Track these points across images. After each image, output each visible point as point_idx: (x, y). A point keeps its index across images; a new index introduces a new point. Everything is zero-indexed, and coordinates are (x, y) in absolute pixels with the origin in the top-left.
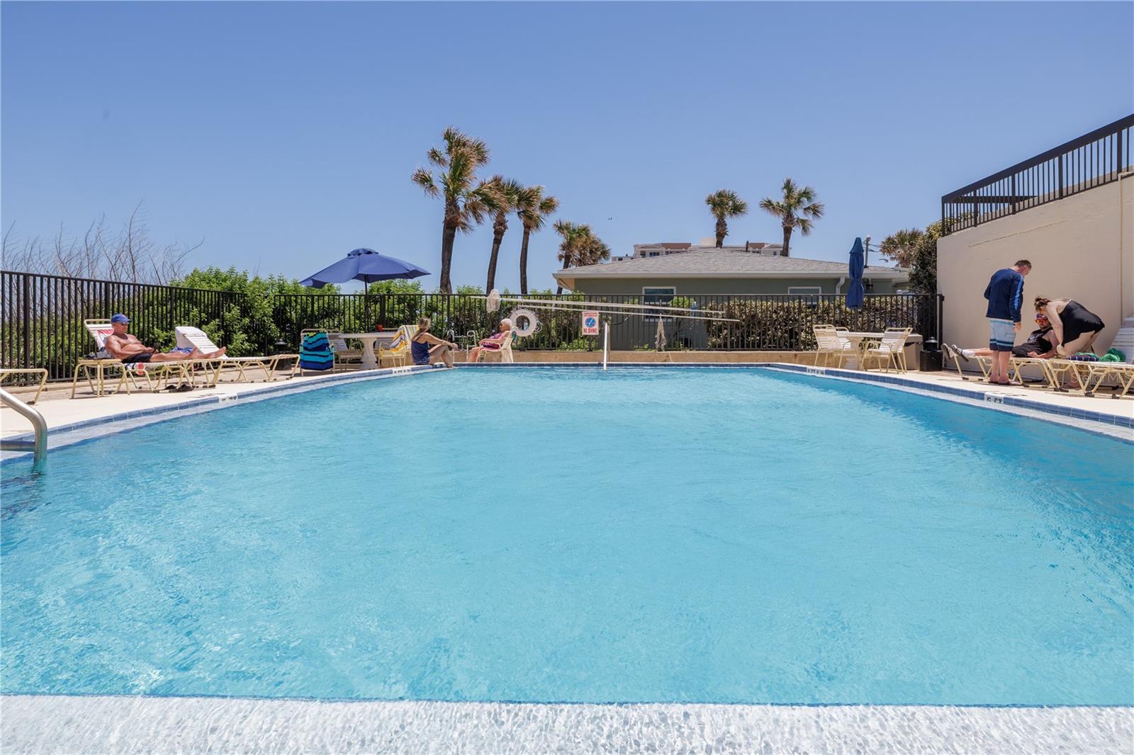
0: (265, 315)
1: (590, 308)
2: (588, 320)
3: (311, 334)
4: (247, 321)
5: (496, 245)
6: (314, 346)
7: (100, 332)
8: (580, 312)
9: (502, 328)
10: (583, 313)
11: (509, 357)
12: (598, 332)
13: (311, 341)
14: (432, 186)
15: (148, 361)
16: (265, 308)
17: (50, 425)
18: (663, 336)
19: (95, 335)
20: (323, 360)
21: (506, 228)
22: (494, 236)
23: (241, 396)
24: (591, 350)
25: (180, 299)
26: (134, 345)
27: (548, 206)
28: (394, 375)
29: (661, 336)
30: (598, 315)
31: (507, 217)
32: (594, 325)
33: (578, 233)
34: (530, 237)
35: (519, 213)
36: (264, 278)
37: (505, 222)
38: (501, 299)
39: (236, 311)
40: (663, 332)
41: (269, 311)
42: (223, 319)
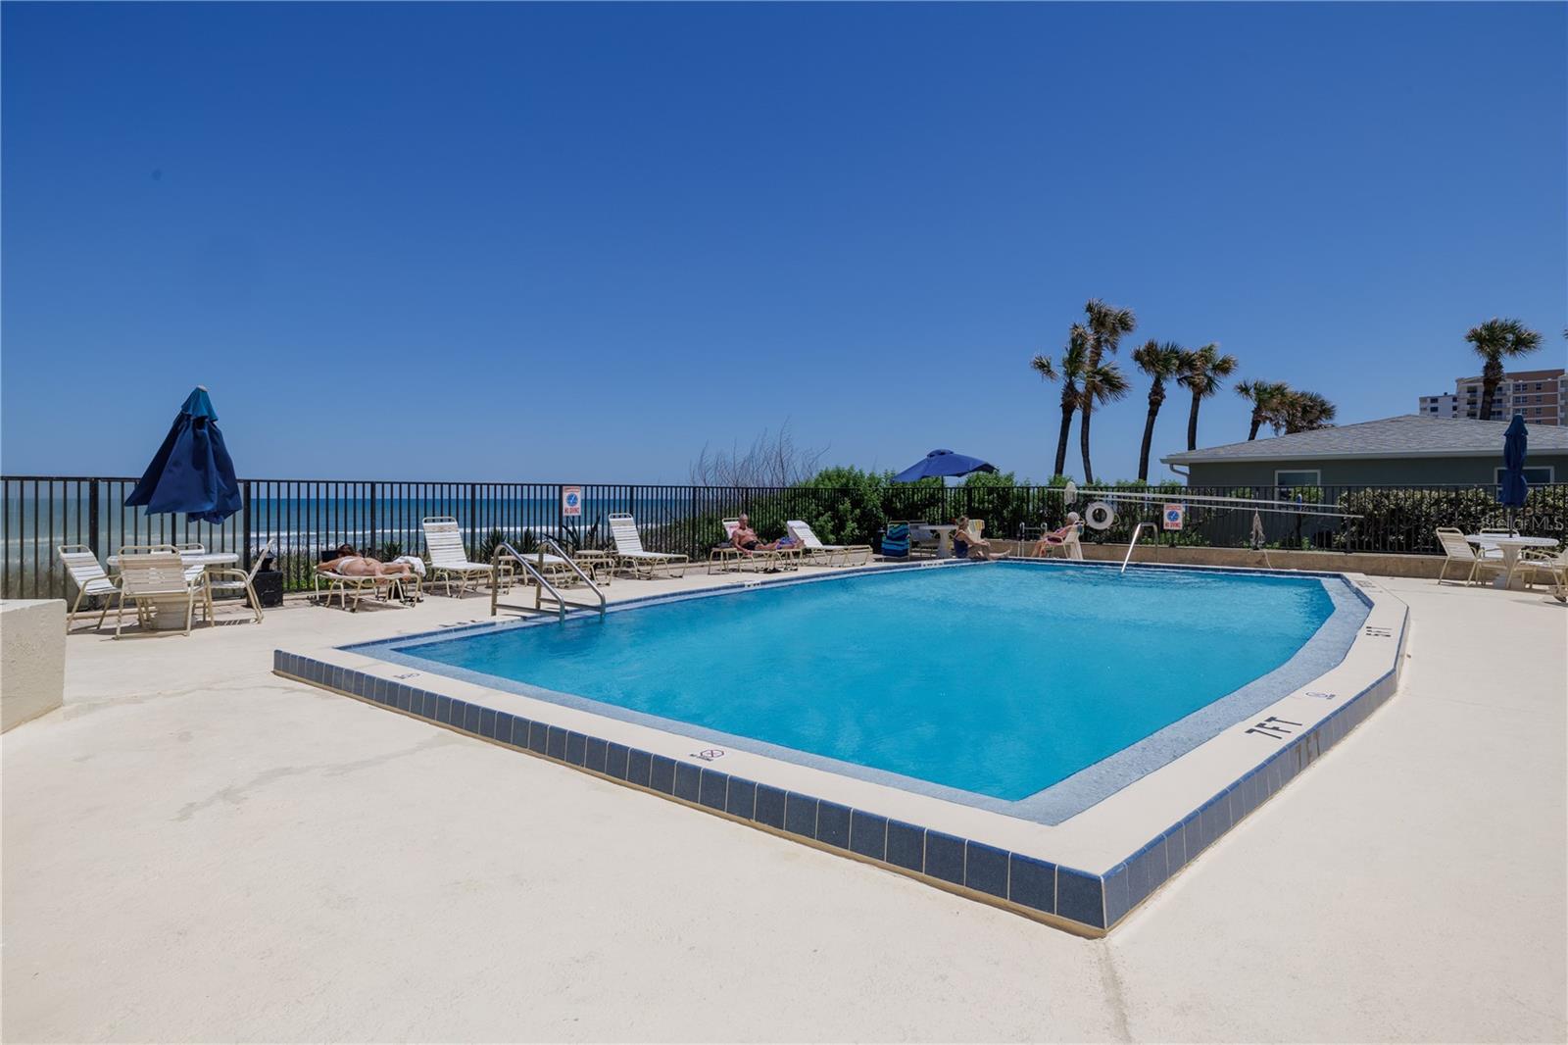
0: (874, 506)
1: (1173, 501)
2: (1170, 514)
3: (896, 525)
4: (858, 511)
5: (1151, 418)
6: (898, 535)
7: (731, 527)
8: (1163, 506)
9: (1067, 521)
10: (1165, 506)
11: (1077, 554)
12: (1181, 526)
13: (894, 532)
14: (1049, 371)
15: (753, 549)
16: (874, 500)
17: (607, 601)
18: (1261, 532)
19: (728, 529)
20: (900, 549)
21: (1163, 397)
22: (1149, 407)
23: (763, 583)
24: (1173, 545)
25: (799, 497)
26: (749, 534)
27: (1224, 367)
28: (922, 568)
29: (1257, 532)
30: (1184, 510)
31: (1165, 385)
32: (1177, 519)
33: (1270, 393)
34: (1201, 402)
35: (1179, 380)
36: (880, 473)
37: (1163, 390)
38: (1077, 492)
39: (848, 504)
40: (1260, 527)
41: (878, 503)
42: (838, 511)
